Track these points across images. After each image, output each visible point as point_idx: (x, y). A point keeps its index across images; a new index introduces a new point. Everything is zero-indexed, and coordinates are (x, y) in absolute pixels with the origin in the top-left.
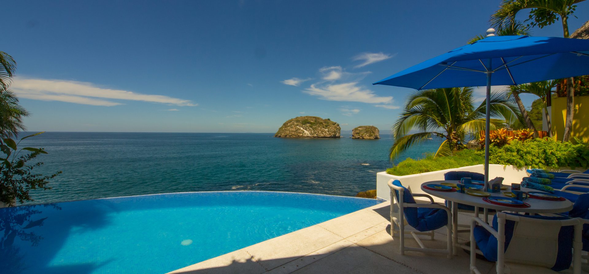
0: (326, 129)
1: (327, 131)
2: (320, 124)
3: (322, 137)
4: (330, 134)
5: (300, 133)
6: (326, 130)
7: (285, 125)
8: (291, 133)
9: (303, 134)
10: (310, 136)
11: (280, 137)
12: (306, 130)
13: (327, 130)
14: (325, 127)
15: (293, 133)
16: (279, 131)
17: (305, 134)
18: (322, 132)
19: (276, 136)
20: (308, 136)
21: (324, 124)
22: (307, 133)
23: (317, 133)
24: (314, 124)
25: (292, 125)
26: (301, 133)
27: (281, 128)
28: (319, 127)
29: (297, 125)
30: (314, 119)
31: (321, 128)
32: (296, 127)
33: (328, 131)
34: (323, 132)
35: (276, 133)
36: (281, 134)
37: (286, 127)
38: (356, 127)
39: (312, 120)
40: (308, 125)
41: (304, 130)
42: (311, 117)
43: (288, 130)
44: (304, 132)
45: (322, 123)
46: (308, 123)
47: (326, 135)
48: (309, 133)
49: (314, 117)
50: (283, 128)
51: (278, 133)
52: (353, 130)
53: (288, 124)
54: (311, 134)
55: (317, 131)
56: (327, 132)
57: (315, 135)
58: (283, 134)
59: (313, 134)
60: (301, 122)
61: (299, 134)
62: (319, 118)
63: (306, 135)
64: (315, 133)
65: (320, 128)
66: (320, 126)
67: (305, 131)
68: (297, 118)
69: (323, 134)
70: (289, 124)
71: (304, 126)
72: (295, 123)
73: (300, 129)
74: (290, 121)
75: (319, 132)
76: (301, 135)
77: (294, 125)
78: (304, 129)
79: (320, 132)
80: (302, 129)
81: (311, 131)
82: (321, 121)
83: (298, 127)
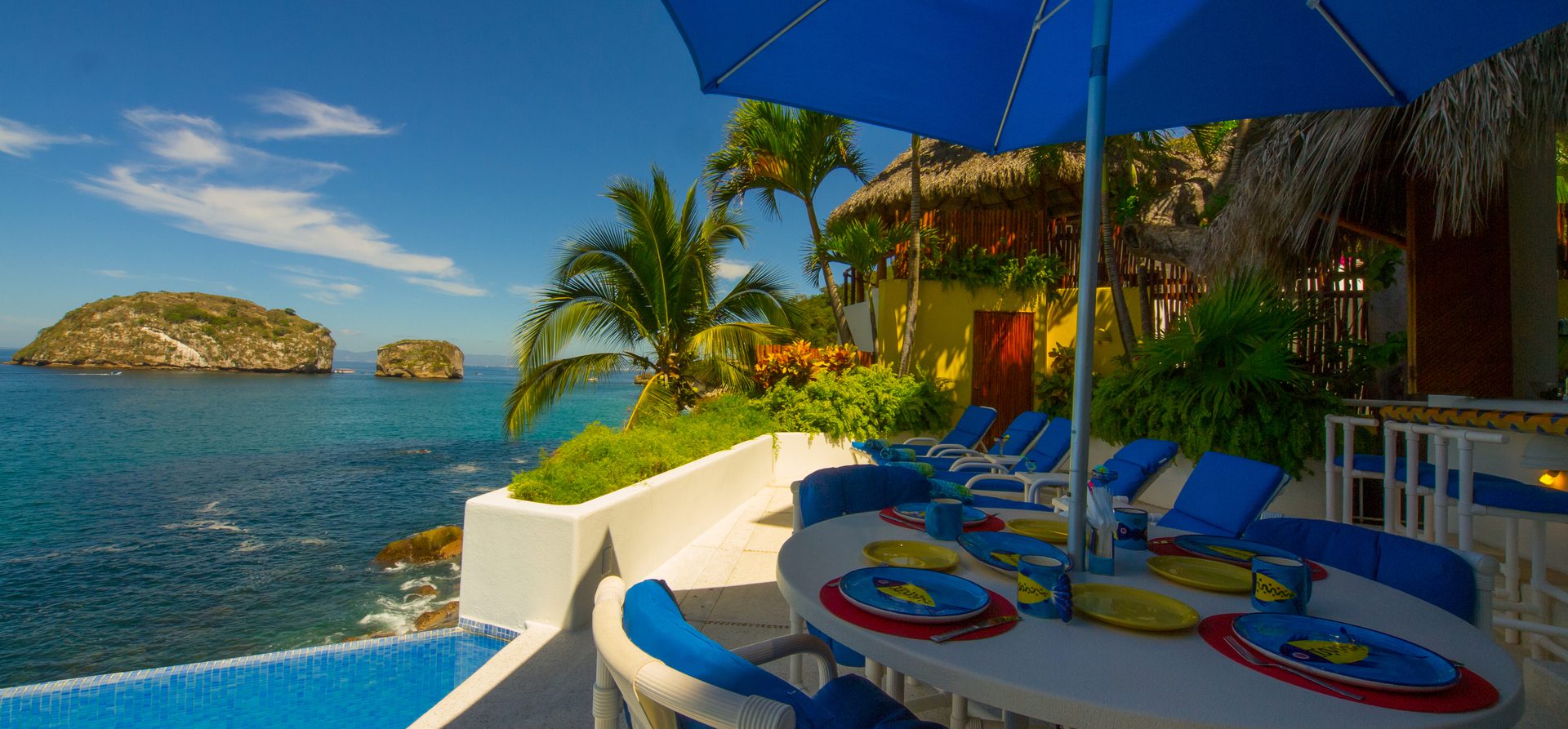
0: (275, 341)
1: (282, 351)
2: (251, 325)
3: (256, 371)
4: (292, 360)
5: (154, 352)
6: (274, 346)
7: (78, 318)
8: (108, 352)
9: (168, 358)
10: (203, 364)
11: (42, 364)
12: (187, 343)
13: (280, 345)
14: (272, 335)
15: (120, 352)
16: (38, 342)
17: (180, 357)
18: (259, 352)
19: (22, 361)
20: (194, 363)
21: (267, 324)
22: (189, 354)
23: (236, 356)
24: (226, 322)
25: (114, 322)
26: (161, 354)
27: (51, 329)
28: (245, 335)
29: (142, 323)
30: (227, 305)
31: (254, 339)
32: (135, 329)
33: (287, 351)
34: (265, 352)
35: (24, 350)
36: (51, 354)
37: (80, 327)
38: (393, 341)
39: (218, 309)
40: (196, 324)
41: (174, 342)
42: (212, 298)
43: (91, 340)
44: (174, 349)
45: (259, 322)
46: (198, 318)
47: (277, 361)
48: (197, 354)
49: (225, 300)
50: (63, 329)
51: (35, 347)
52: (379, 351)
53: (91, 315)
54: (209, 356)
55: (235, 347)
56: (282, 355)
57: (228, 363)
58: (61, 355)
59: (216, 359)
60: (161, 311)
61: (148, 357)
62: (246, 305)
63: (183, 363)
64: (229, 355)
65: (249, 339)
66: (251, 331)
67: (181, 346)
68: (140, 295)
69: (263, 360)
70: (98, 317)
71: (174, 326)
72: (132, 315)
73: (158, 338)
74: (107, 305)
75: (243, 352)
76: (162, 359)
77: (123, 319)
78: (174, 338)
79: (249, 352)
80: (164, 337)
81: (209, 349)
82: (258, 316)
83: (144, 329)
